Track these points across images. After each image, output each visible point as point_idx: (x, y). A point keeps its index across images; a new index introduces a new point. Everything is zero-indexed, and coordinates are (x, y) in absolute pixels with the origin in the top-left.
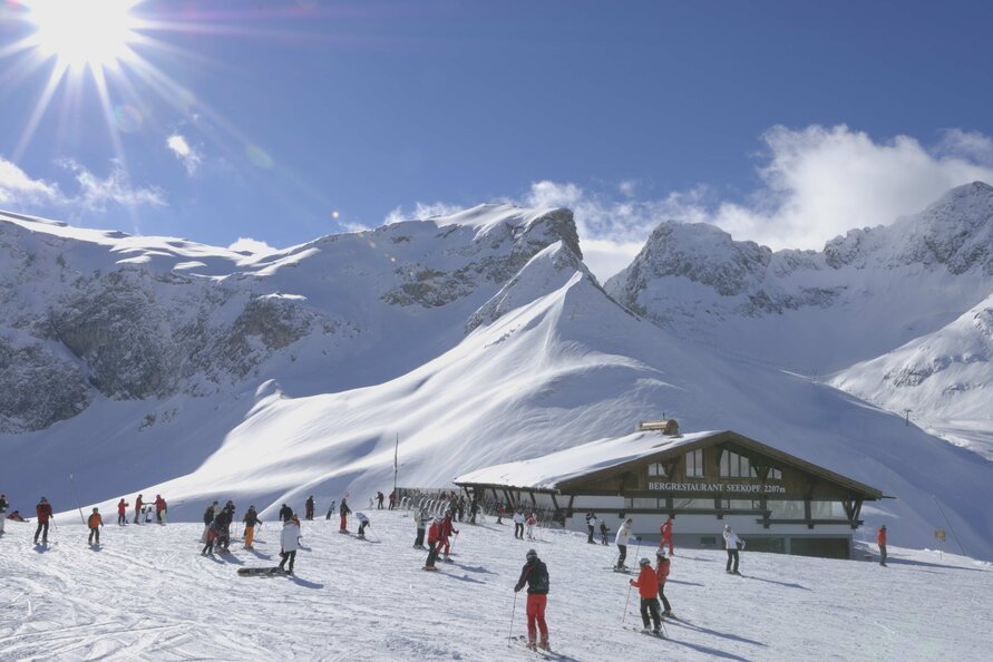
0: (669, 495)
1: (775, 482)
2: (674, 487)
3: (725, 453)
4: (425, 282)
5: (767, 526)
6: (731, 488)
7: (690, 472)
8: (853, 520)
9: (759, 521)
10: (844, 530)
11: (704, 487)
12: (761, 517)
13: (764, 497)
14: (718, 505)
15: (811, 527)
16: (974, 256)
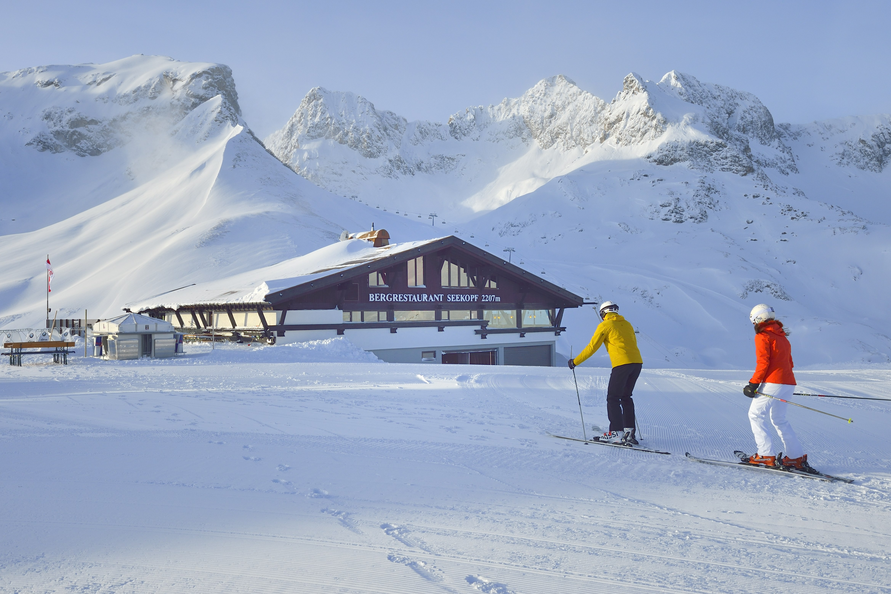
0: (390, 307)
1: (490, 292)
2: (395, 298)
3: (446, 263)
4: (78, 130)
5: (484, 337)
6: (451, 298)
7: (411, 282)
8: (556, 327)
9: (477, 332)
10: (548, 337)
11: (425, 298)
12: (478, 328)
13: (481, 307)
14: (438, 316)
15: (522, 336)
16: (558, 135)
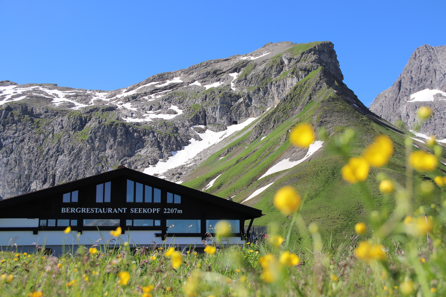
0: (80, 217)
1: (173, 205)
2: (83, 210)
5: (164, 238)
6: (134, 211)
7: (99, 199)
9: (157, 235)
11: (110, 210)
12: (160, 232)
13: (163, 218)
14: (123, 223)
